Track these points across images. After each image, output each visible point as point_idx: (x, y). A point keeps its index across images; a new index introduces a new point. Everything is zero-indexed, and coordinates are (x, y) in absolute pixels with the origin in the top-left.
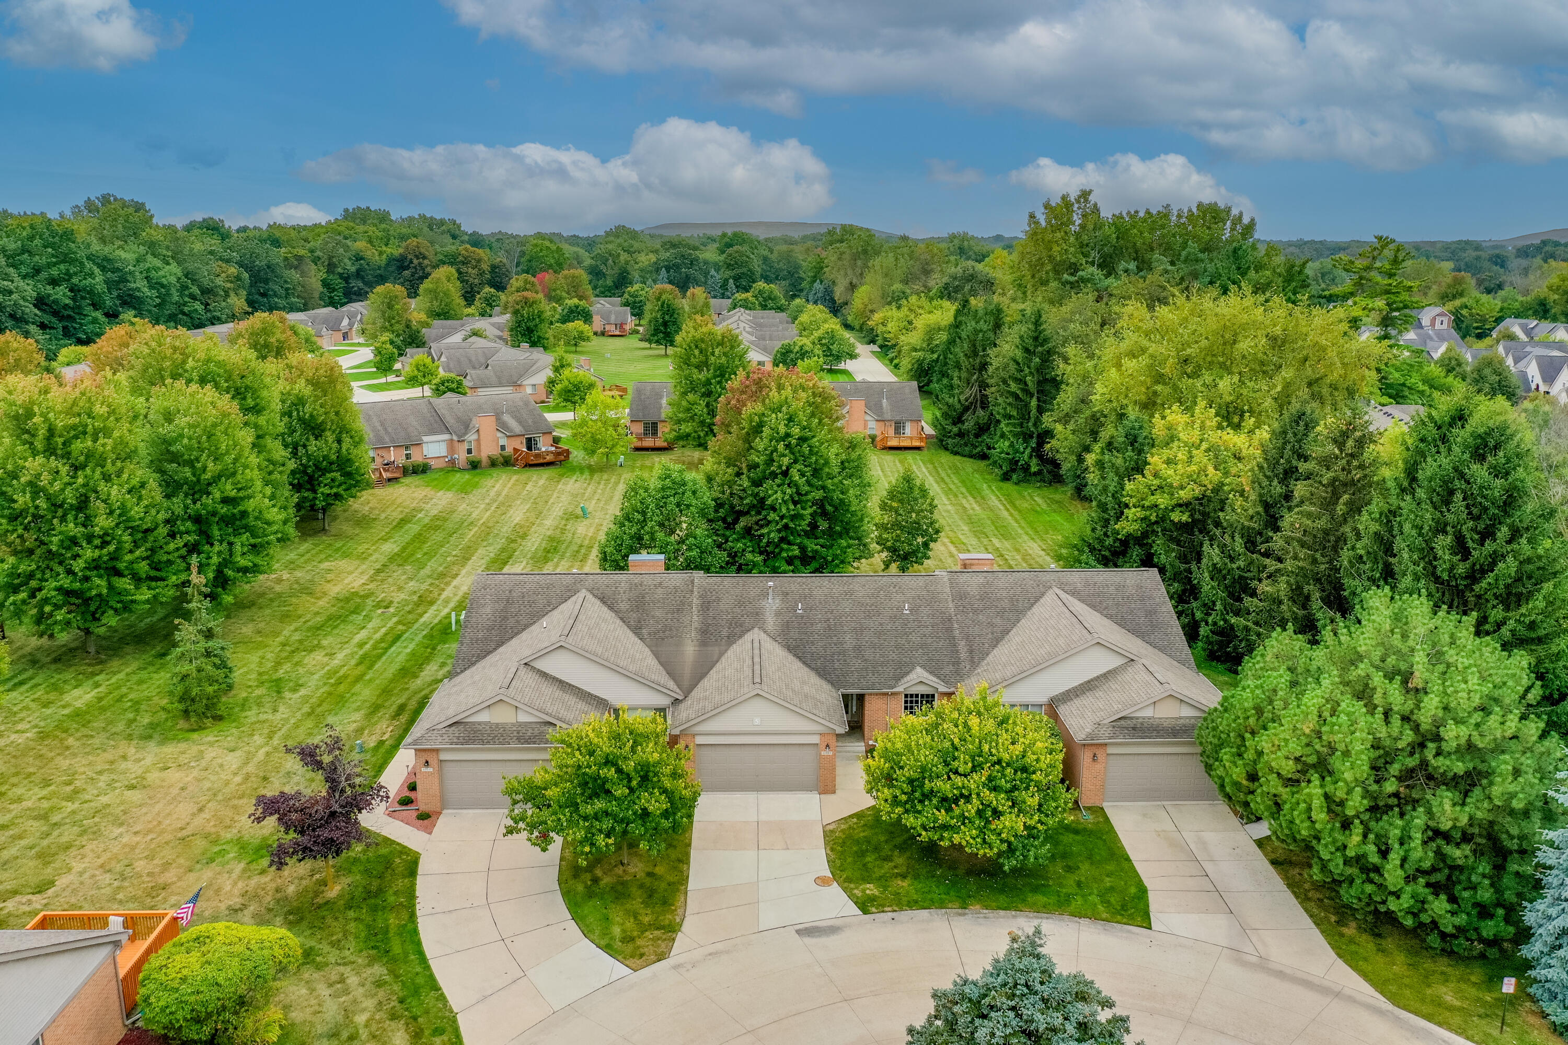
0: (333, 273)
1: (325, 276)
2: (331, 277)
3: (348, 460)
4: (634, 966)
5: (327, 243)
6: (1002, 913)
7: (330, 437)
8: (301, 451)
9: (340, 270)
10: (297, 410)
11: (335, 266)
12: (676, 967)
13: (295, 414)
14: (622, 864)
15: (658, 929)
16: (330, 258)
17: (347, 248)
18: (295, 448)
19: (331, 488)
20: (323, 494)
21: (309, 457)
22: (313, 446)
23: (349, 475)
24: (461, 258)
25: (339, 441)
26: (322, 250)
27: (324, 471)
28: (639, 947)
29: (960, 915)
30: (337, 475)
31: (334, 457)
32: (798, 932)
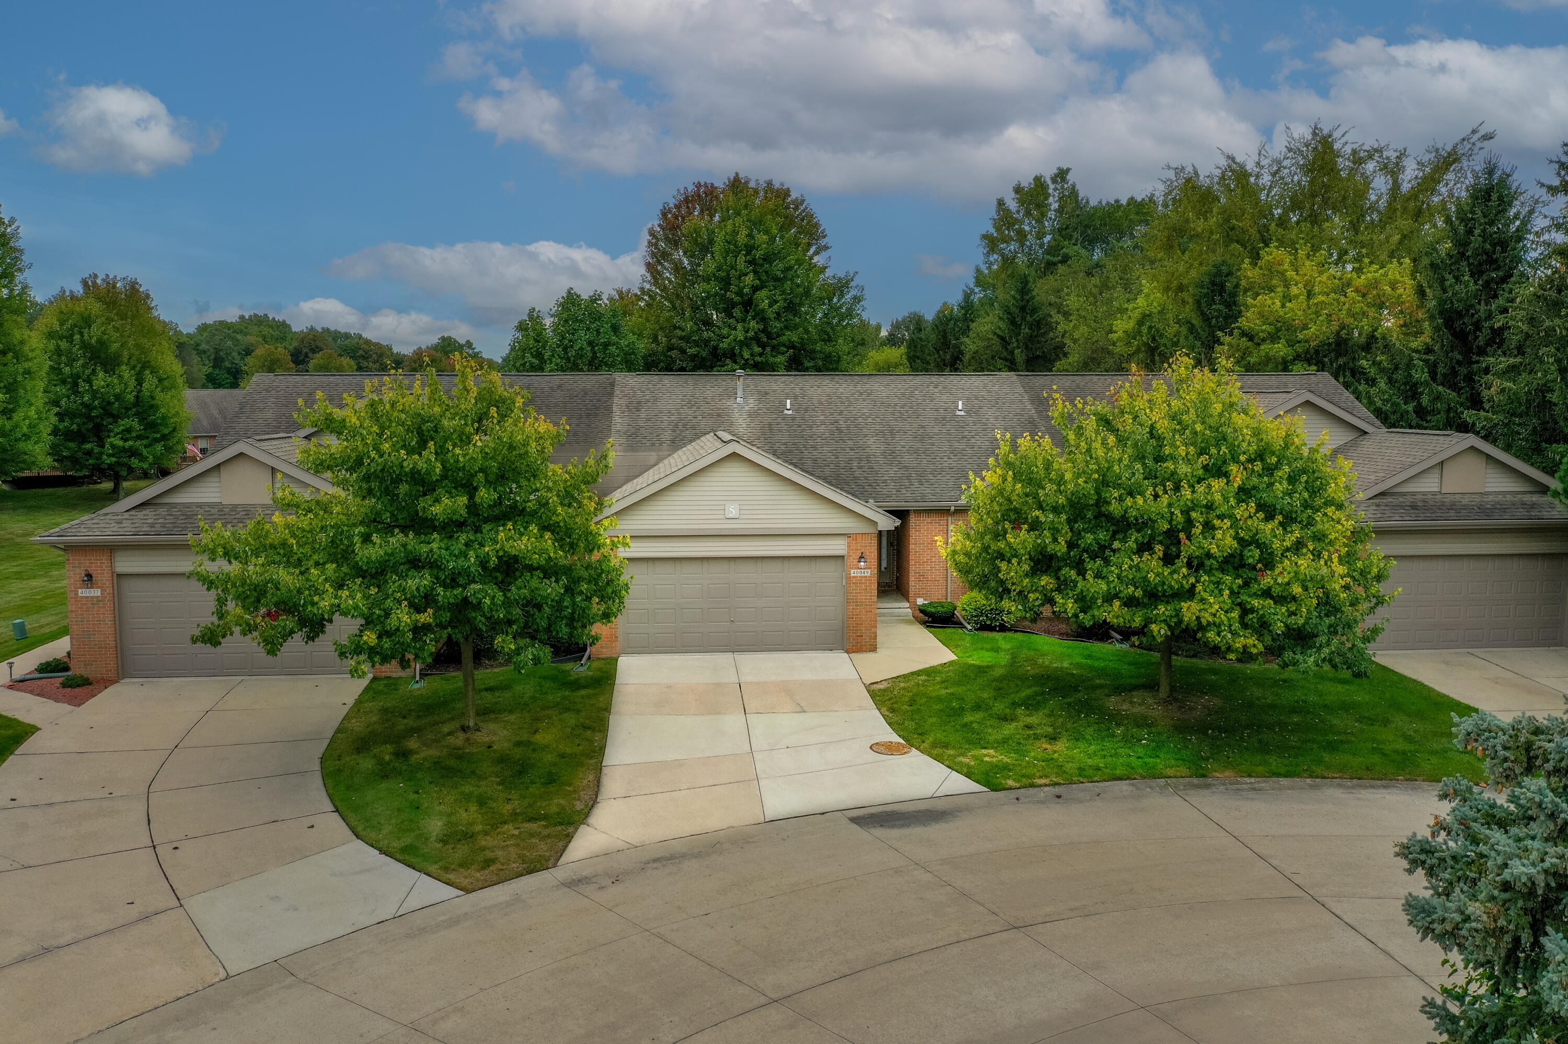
0: (220, 368)
1: (210, 370)
2: (217, 371)
3: (152, 406)
4: (465, 882)
5: (214, 335)
6: (1284, 781)
7: (126, 372)
8: (83, 386)
9: (227, 364)
10: (81, 334)
11: (222, 360)
12: (574, 884)
13: (77, 337)
14: (464, 729)
15: (531, 820)
16: (217, 351)
17: (236, 342)
18: (76, 384)
19: (126, 440)
20: (113, 446)
21: (94, 393)
22: (100, 380)
23: (152, 426)
24: (361, 352)
25: (140, 382)
26: (208, 342)
27: (116, 417)
28: (483, 849)
29: (1198, 787)
30: (135, 424)
31: (131, 398)
32: (853, 820)
